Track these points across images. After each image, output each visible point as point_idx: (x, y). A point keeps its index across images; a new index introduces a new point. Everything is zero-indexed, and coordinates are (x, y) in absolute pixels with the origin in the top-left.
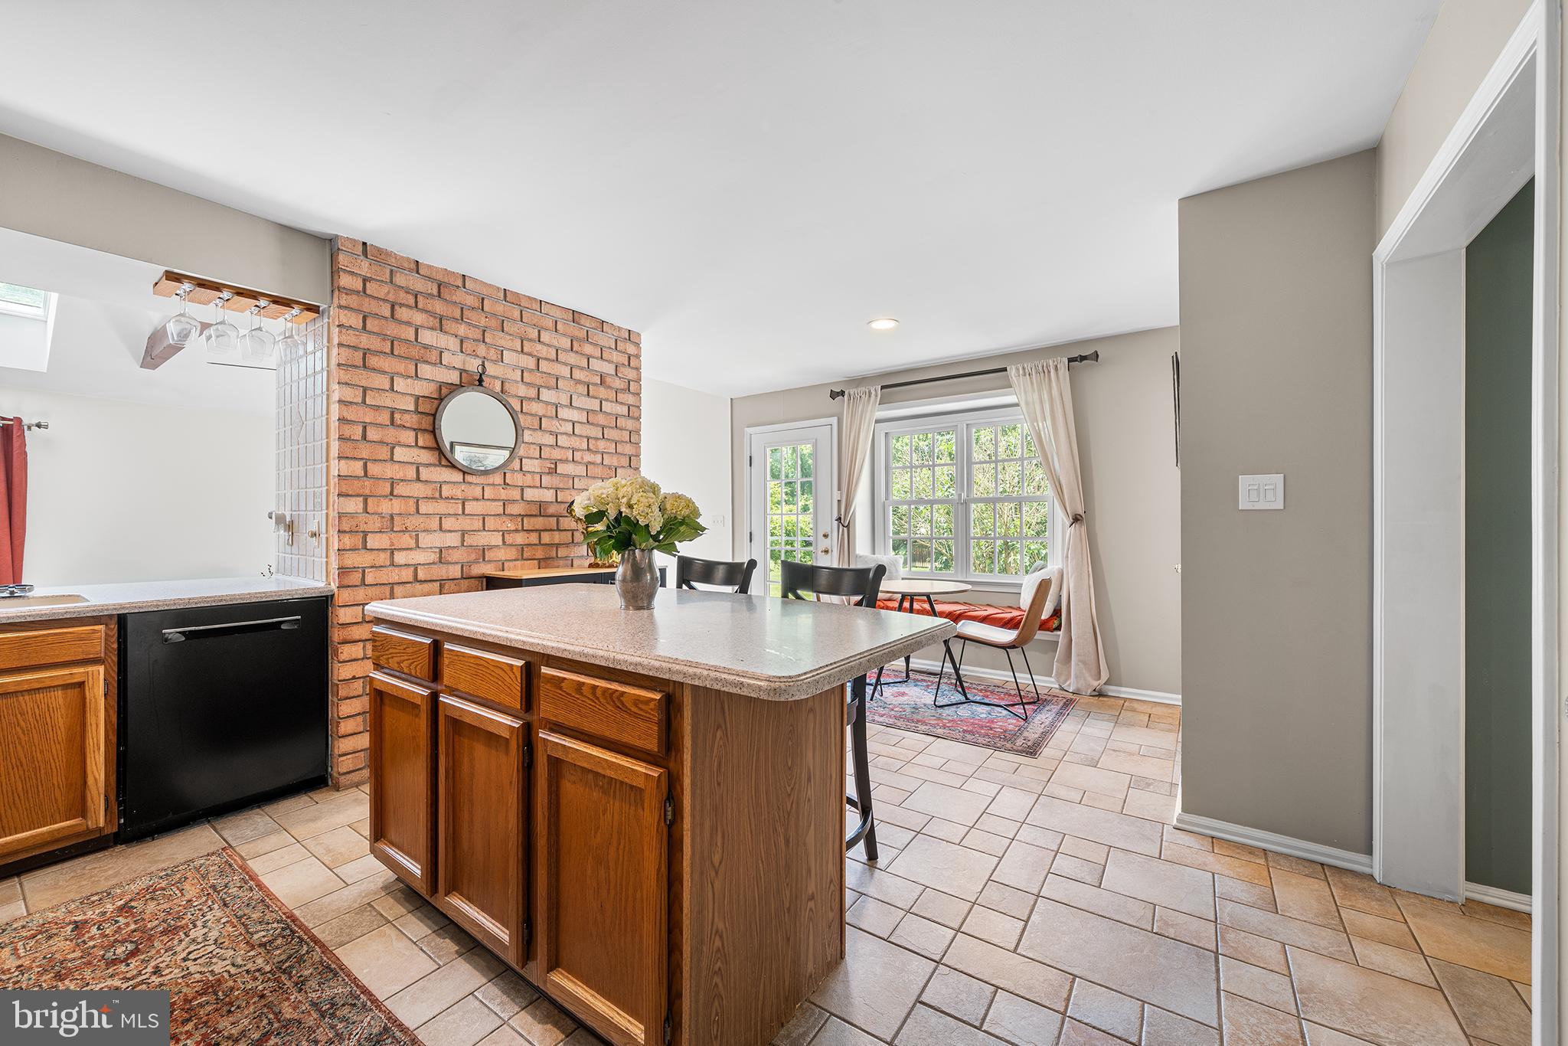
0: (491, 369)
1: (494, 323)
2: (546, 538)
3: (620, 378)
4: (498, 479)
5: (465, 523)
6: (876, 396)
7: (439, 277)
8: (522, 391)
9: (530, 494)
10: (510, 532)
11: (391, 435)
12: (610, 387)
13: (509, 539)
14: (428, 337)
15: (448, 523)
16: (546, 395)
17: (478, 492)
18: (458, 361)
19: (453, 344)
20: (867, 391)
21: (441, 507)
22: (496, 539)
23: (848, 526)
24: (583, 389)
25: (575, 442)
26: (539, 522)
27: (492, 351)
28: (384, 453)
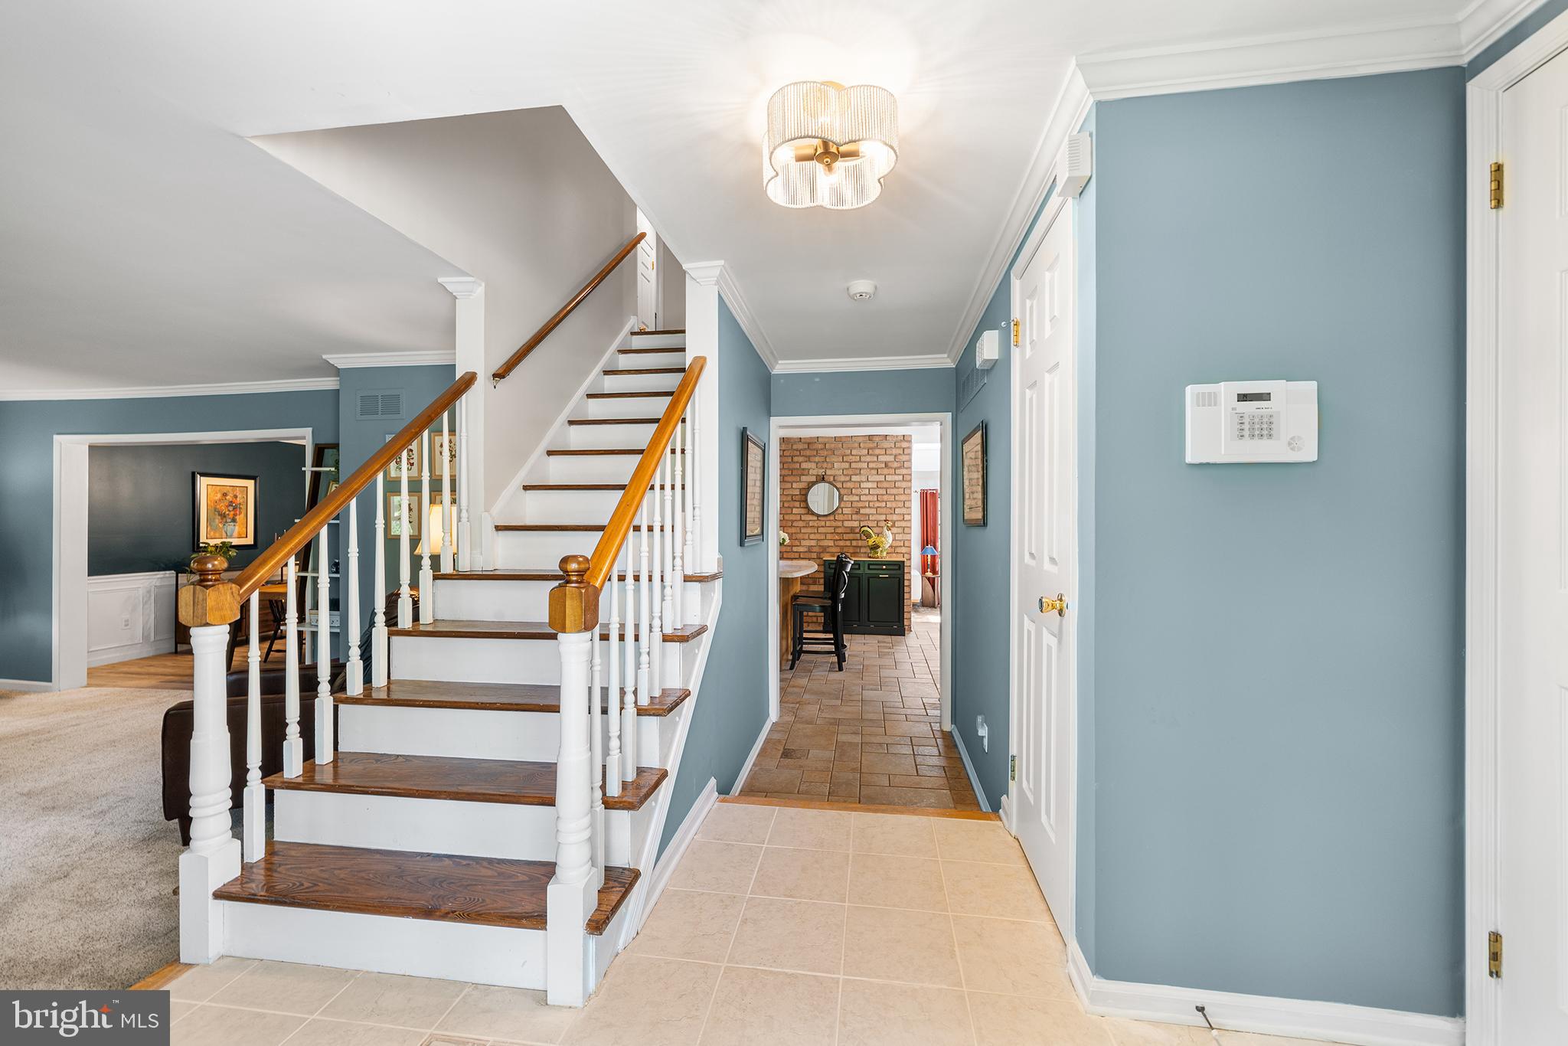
0: (828, 472)
1: (830, 452)
2: (854, 543)
3: (898, 461)
4: (832, 518)
5: (818, 536)
7: (808, 441)
8: (843, 478)
9: (846, 524)
10: (837, 540)
11: (792, 504)
12: (892, 468)
13: (837, 543)
14: (804, 465)
15: (812, 536)
16: (854, 478)
17: (823, 523)
18: (815, 472)
19: (813, 465)
21: (809, 530)
22: (831, 543)
24: (875, 472)
25: (870, 498)
26: (851, 536)
27: (830, 464)
28: (789, 511)
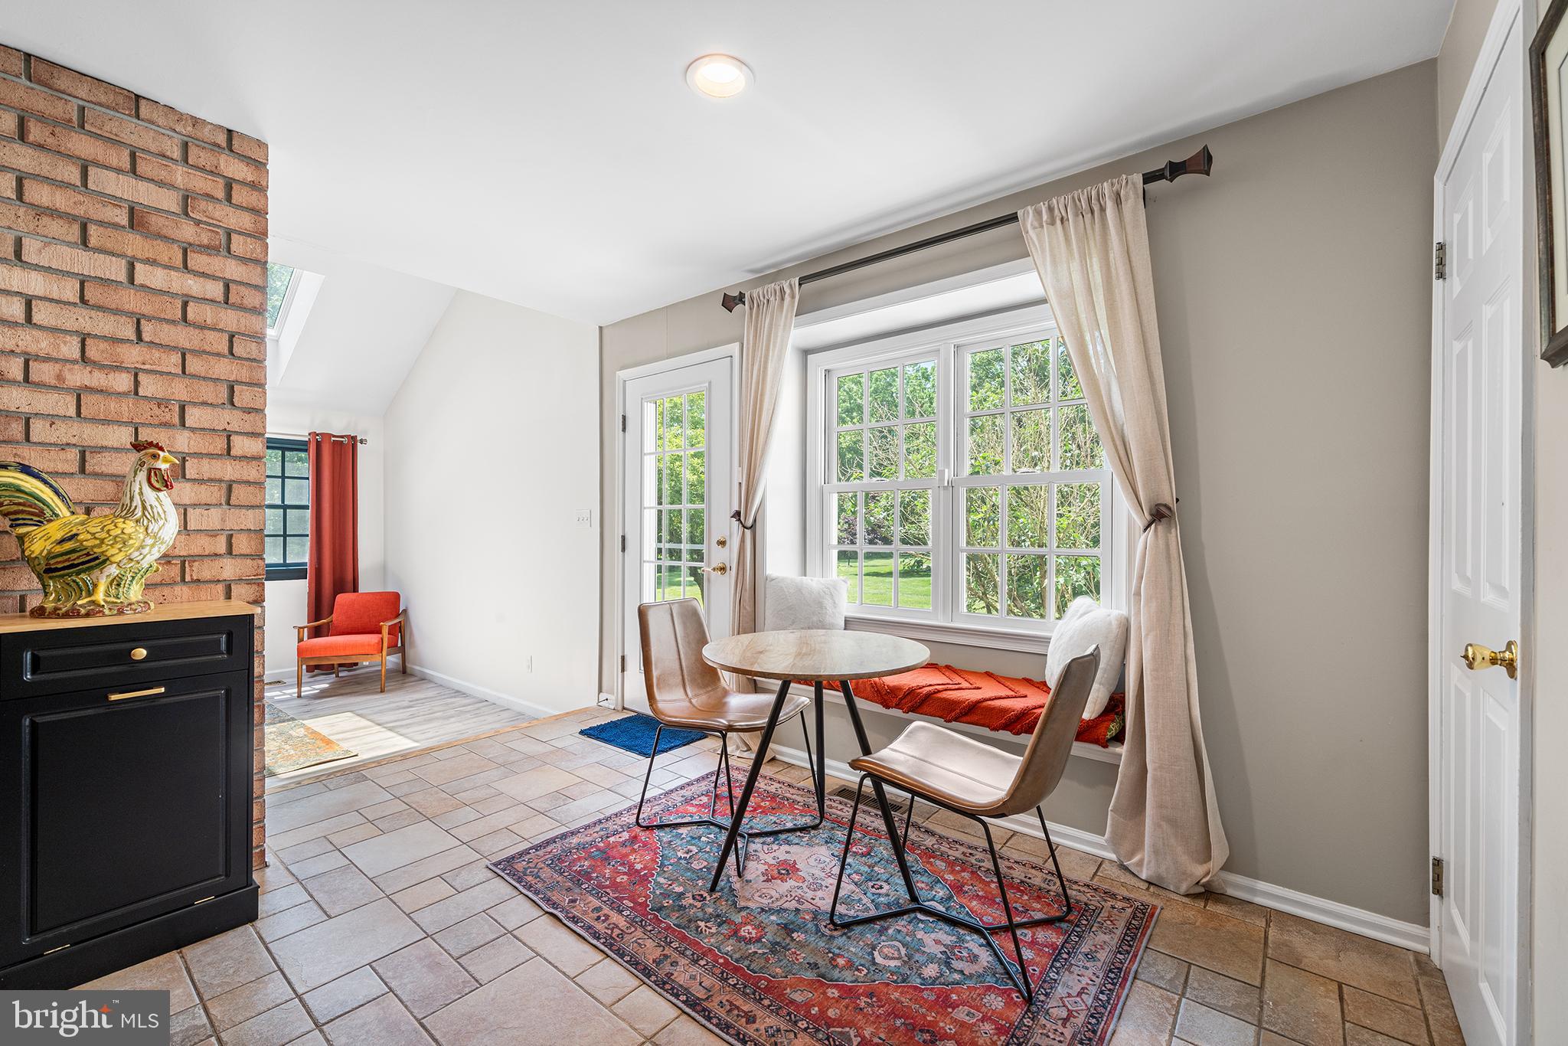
3: (198, 223)
6: (793, 297)
12: (162, 237)
20: (778, 288)
23: (753, 527)
24: (63, 230)
